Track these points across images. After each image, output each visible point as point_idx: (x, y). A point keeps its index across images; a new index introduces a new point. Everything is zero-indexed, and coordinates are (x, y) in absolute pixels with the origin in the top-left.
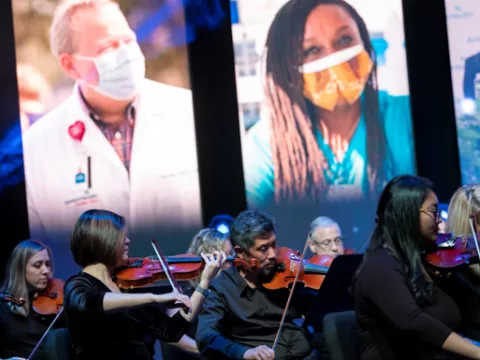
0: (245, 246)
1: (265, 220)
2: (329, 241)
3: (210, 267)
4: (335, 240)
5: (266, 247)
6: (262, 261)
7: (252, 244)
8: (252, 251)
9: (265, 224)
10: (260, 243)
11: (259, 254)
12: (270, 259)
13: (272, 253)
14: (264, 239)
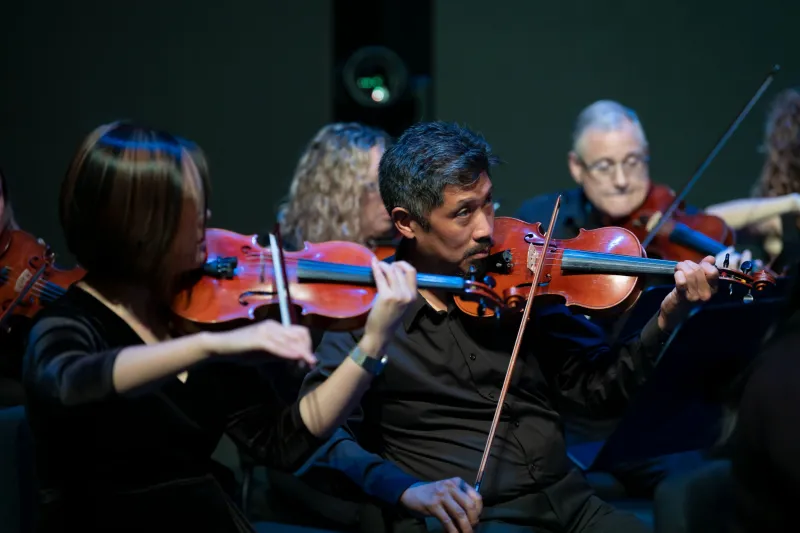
0: (419, 206)
1: (471, 145)
2: (611, 162)
3: (388, 302)
4: (624, 161)
5: (469, 208)
6: (460, 245)
7: (436, 201)
8: (436, 218)
9: (471, 153)
10: (457, 197)
11: (453, 226)
12: (480, 240)
13: (482, 225)
14: (467, 189)
